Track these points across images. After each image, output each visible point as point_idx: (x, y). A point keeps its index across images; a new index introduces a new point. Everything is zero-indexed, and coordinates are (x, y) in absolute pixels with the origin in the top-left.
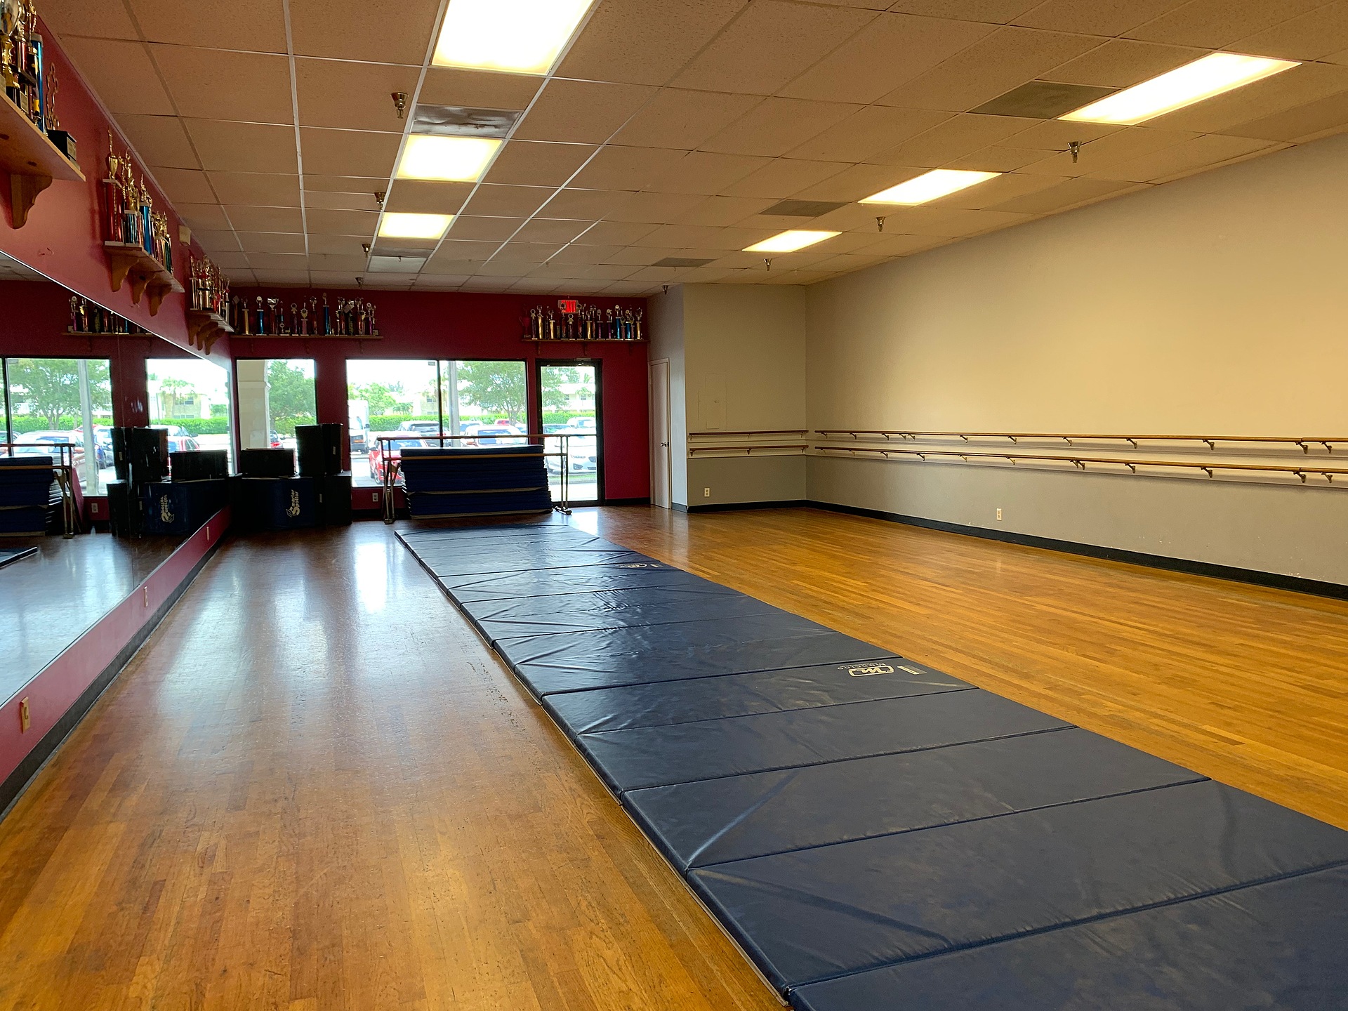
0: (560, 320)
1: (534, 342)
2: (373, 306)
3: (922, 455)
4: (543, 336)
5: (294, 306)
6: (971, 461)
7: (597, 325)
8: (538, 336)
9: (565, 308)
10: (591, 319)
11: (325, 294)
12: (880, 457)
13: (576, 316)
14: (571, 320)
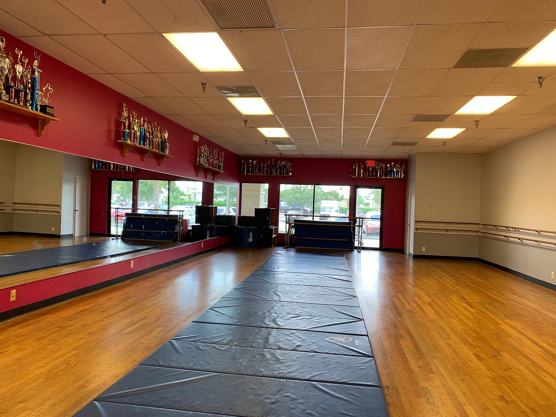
0: (366, 169)
1: (353, 178)
2: (290, 164)
3: (522, 240)
4: (358, 176)
5: (262, 164)
6: (541, 245)
7: (382, 171)
8: (355, 176)
9: (368, 164)
10: (380, 168)
11: (273, 159)
12: (504, 239)
13: (373, 167)
14: (371, 169)
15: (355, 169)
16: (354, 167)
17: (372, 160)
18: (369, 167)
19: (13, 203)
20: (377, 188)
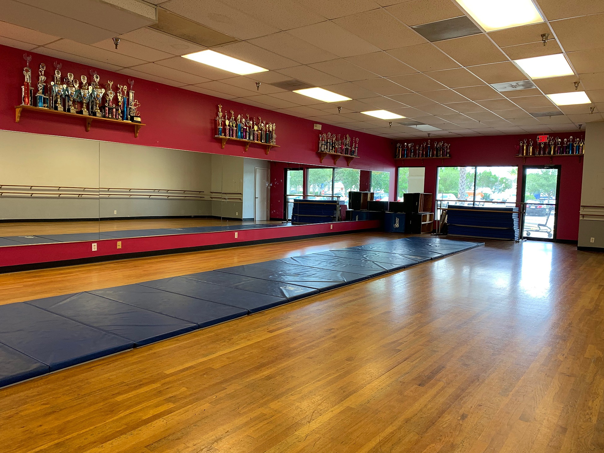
0: (536, 146)
1: (520, 157)
4: (526, 154)
5: (417, 146)
7: (558, 147)
8: (523, 154)
9: (540, 139)
10: (555, 144)
11: (429, 141)
13: (545, 143)
14: (542, 146)
15: (523, 146)
16: (521, 144)
17: (545, 134)
18: (540, 143)
19: (210, 192)
20: (551, 168)
